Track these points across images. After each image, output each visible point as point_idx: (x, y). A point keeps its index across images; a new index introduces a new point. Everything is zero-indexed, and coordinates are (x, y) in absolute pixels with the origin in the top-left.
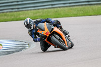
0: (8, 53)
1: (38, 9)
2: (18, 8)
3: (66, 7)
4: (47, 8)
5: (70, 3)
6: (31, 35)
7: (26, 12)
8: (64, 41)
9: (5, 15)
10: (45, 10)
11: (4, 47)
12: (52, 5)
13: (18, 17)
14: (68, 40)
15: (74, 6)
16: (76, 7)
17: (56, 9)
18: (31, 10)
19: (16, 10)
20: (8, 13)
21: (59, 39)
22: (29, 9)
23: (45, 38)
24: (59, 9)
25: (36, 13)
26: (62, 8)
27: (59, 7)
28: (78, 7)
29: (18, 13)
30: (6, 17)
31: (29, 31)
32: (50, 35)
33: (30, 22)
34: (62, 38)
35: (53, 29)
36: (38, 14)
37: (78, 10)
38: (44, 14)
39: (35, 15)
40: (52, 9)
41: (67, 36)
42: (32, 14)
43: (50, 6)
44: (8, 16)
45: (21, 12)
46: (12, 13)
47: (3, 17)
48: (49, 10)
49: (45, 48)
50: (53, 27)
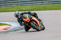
0: (15, 30)
1: (34, 5)
2: (21, 4)
3: (50, 4)
4: (39, 4)
5: (53, 2)
6: (19, 22)
7: (26, 6)
8: (38, 25)
9: (13, 8)
10: (38, 5)
11: (13, 27)
12: (42, 3)
13: (21, 9)
14: (41, 25)
15: (55, 3)
16: (56, 4)
17: (44, 5)
18: (29, 5)
19: (20, 5)
20: (15, 7)
21: (36, 24)
22: (28, 4)
23: (27, 23)
24: (46, 5)
25: (32, 7)
26: (48, 5)
27: (46, 4)
28: (58, 4)
29: (21, 7)
30: (14, 9)
31: (18, 19)
32: (30, 22)
33: (18, 14)
34: (37, 24)
35: (32, 18)
36: (33, 8)
37: (58, 6)
38: (37, 8)
39: (32, 8)
40: (42, 5)
41: (41, 22)
42: (30, 7)
43: (41, 3)
44: (15, 8)
45: (23, 6)
46: (17, 7)
47: (12, 9)
48: (40, 5)
49: (27, 29)
50: (32, 17)
